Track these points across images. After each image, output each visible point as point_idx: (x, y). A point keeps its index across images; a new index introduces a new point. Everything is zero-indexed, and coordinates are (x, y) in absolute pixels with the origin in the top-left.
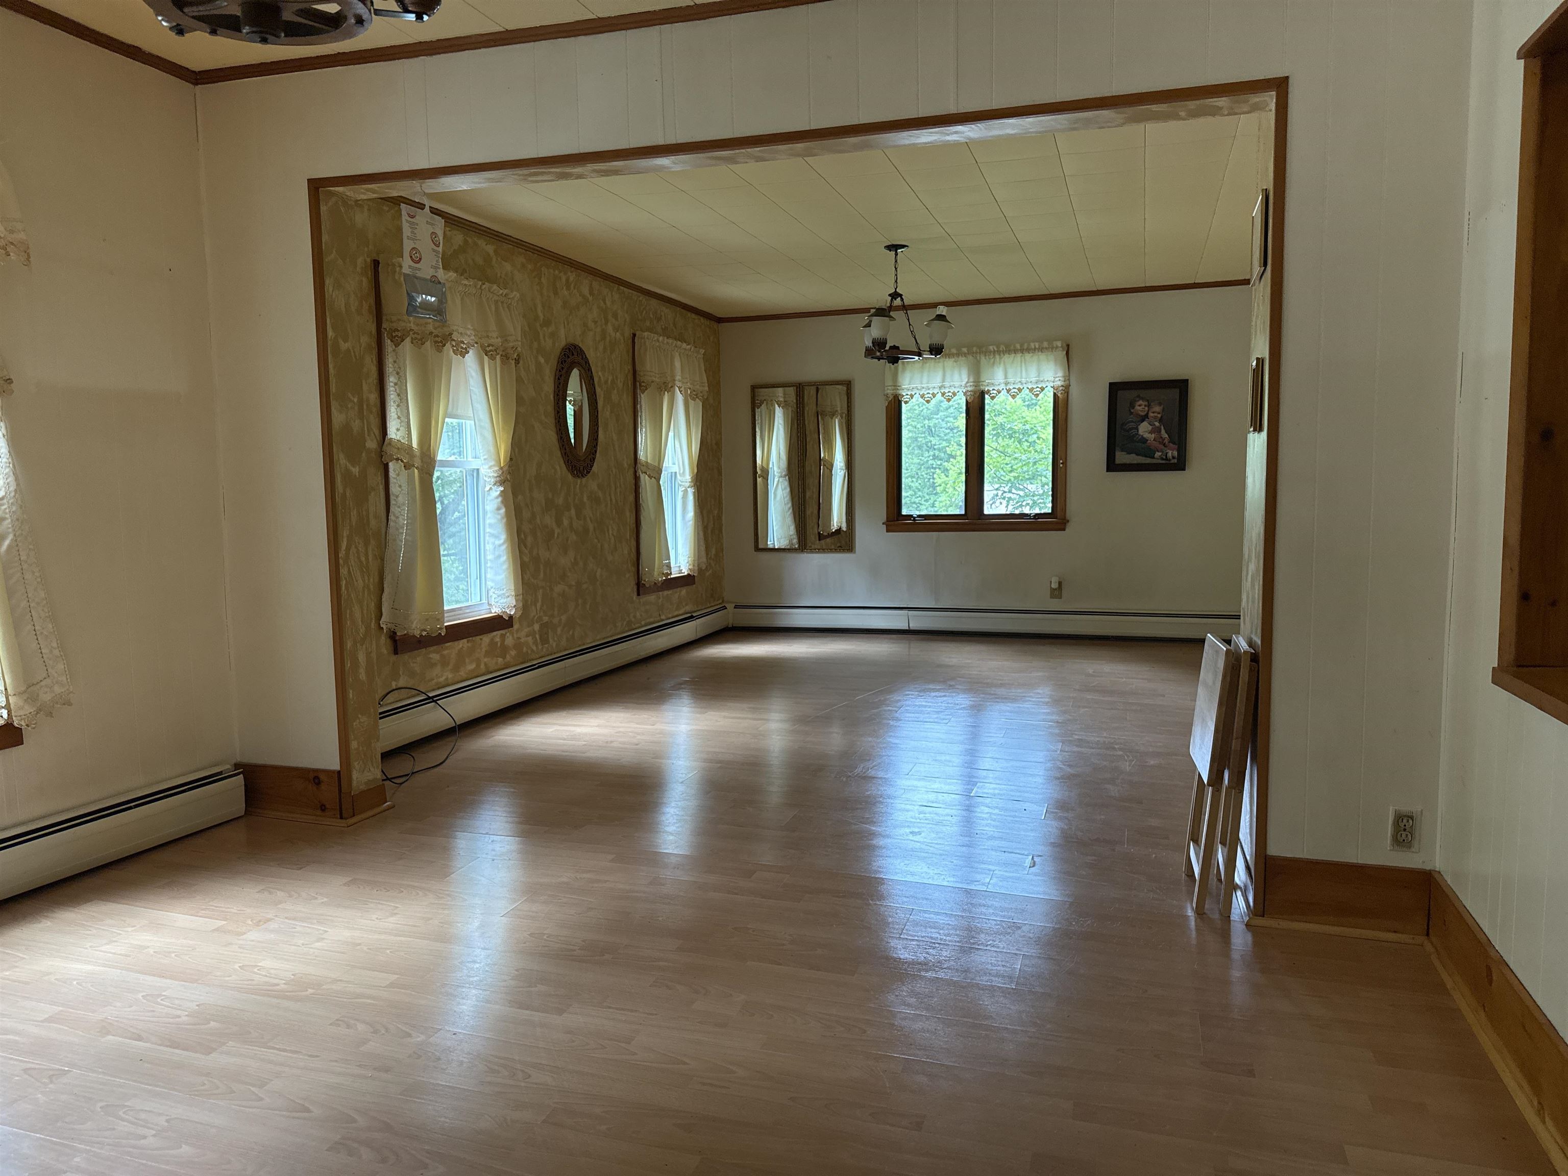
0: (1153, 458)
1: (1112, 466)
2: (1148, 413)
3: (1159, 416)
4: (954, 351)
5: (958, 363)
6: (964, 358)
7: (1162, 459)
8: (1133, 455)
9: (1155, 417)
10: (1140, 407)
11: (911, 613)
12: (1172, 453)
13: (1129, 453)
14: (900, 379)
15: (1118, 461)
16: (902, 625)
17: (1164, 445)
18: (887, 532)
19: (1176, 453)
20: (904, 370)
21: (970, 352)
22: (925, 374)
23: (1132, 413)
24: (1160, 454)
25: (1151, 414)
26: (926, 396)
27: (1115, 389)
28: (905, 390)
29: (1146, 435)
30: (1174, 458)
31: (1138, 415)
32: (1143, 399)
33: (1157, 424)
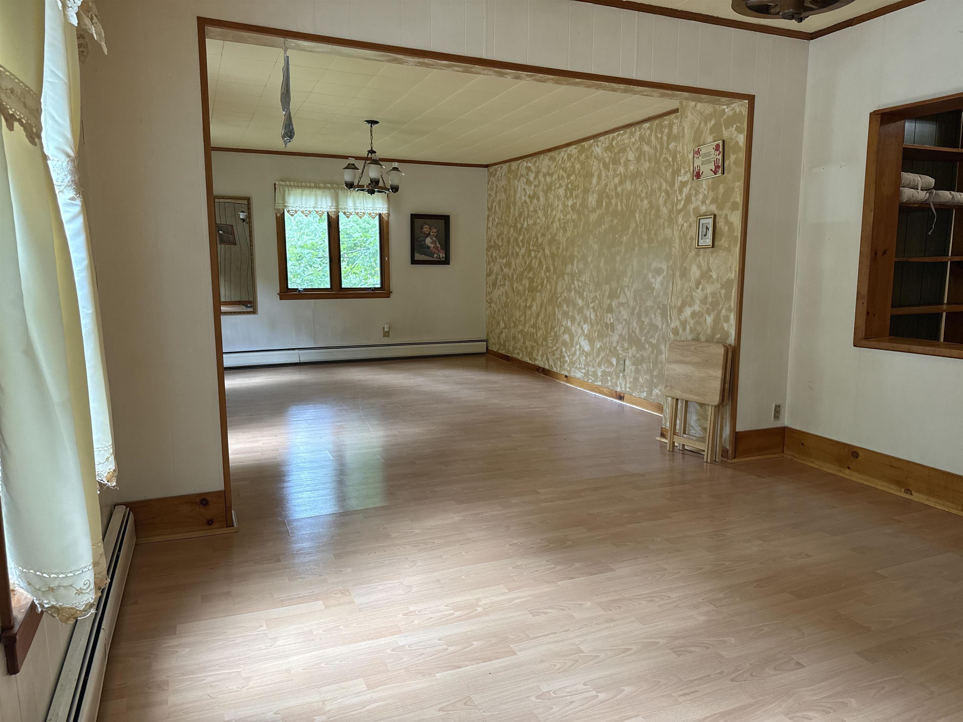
0: (433, 257)
1: (414, 262)
2: (430, 233)
3: (436, 234)
4: (322, 185)
5: (325, 193)
6: (328, 191)
7: (438, 258)
8: (423, 256)
9: (434, 235)
10: (426, 229)
11: (301, 352)
12: (442, 255)
13: (421, 254)
14: (287, 199)
15: (416, 259)
16: (295, 360)
17: (438, 250)
18: (280, 300)
19: (444, 255)
20: (289, 194)
21: (332, 188)
22: (304, 198)
23: (422, 232)
24: (436, 255)
25: (431, 233)
26: (305, 212)
27: (414, 217)
28: (291, 207)
29: (430, 245)
30: (443, 258)
31: (425, 233)
32: (427, 224)
33: (434, 239)
